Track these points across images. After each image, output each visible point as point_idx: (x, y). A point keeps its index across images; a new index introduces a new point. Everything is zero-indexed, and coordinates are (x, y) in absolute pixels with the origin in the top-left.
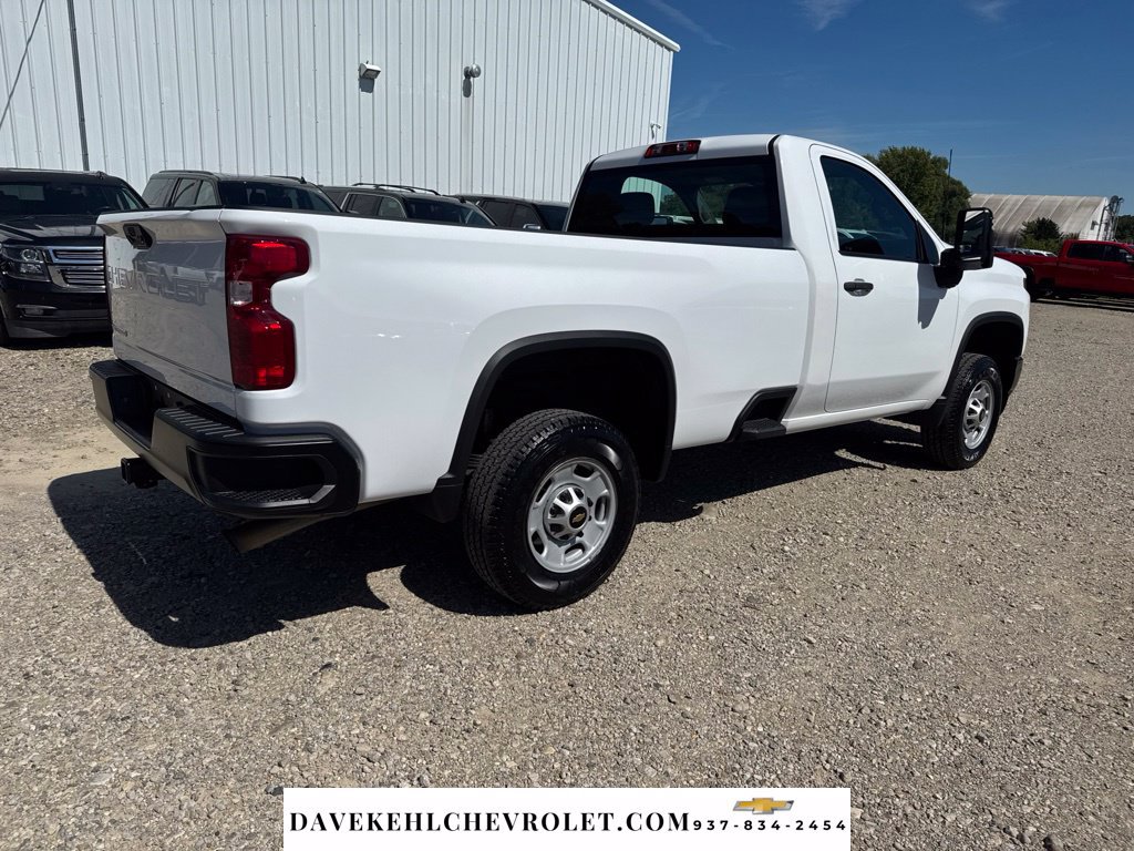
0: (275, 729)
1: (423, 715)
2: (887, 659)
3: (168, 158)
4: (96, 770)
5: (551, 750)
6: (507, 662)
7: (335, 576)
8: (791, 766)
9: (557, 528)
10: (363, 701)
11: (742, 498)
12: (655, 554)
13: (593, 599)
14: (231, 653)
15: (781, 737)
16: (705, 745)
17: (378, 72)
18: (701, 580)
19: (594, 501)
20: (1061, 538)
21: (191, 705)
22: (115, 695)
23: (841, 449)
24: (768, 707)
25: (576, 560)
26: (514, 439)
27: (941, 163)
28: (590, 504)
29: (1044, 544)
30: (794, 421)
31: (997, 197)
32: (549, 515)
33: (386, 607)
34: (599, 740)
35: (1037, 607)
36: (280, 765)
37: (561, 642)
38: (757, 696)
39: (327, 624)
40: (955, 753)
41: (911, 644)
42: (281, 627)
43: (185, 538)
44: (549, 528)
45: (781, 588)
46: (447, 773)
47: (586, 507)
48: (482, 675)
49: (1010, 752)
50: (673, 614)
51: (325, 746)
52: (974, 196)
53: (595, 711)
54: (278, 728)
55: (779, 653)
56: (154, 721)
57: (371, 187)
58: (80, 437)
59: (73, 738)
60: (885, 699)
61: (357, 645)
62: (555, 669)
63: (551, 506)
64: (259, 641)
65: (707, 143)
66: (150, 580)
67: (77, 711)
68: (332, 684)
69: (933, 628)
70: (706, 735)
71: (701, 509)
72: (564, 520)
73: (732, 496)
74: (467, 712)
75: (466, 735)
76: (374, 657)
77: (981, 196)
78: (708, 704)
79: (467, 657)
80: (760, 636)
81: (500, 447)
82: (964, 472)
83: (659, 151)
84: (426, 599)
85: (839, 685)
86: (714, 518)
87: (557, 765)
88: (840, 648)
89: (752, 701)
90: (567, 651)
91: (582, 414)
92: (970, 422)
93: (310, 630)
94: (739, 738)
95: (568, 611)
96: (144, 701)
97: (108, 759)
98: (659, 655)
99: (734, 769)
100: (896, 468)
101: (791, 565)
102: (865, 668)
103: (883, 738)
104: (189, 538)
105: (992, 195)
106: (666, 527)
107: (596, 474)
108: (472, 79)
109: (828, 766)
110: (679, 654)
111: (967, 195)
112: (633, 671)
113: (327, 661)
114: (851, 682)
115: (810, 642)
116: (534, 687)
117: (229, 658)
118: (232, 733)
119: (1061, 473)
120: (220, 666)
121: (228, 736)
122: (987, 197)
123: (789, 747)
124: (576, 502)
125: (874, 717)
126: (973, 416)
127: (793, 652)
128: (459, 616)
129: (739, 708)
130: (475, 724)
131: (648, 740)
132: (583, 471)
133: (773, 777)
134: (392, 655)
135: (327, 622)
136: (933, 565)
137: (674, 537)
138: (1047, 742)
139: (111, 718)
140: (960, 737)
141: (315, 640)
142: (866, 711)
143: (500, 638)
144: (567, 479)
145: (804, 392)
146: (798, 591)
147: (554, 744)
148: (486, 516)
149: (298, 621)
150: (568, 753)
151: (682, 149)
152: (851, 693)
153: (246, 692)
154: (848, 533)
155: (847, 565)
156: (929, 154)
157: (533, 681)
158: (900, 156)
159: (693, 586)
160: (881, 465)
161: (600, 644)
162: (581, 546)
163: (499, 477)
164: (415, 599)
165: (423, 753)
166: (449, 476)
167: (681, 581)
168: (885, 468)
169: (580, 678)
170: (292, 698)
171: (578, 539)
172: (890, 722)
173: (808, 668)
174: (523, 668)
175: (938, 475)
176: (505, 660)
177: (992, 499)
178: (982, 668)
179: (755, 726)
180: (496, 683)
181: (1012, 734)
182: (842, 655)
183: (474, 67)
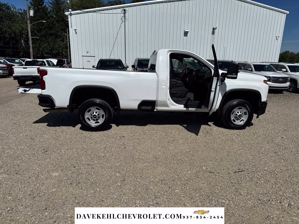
9: (92, 118)
17: (188, 32)
30: (159, 108)
32: (91, 115)
47: (97, 115)
92: (236, 117)
107: (101, 110)
108: (215, 30)
132: (98, 109)
144: (94, 110)
162: (98, 122)
166: (69, 105)
183: (215, 27)
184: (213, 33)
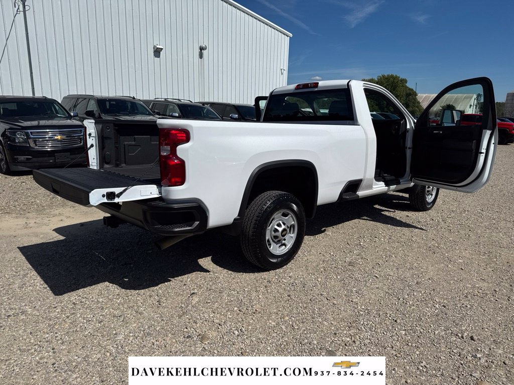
0: (180, 317)
1: (236, 309)
2: (407, 281)
3: (70, 89)
4: (116, 334)
5: (287, 318)
6: (262, 289)
7: (185, 261)
8: (377, 319)
9: (276, 237)
10: (210, 305)
11: (340, 225)
12: (310, 248)
13: (289, 265)
14: (153, 291)
15: (371, 310)
16: (344, 314)
17: (162, 49)
18: (330, 257)
19: (289, 226)
20: (467, 235)
21: (144, 310)
22: (113, 309)
23: (376, 204)
24: (364, 300)
25: (283, 250)
26: (259, 203)
27: (405, 81)
28: (288, 227)
29: (461, 238)
30: (361, 193)
31: (429, 95)
32: (273, 232)
33: (209, 272)
34: (304, 314)
35: (460, 261)
36: (186, 328)
37: (281, 281)
38: (360, 296)
39: (188, 279)
40: (436, 312)
41: (415, 276)
42: (170, 281)
43: (117, 250)
44: (273, 237)
45: (362, 258)
46: (250, 327)
47: (287, 228)
48: (254, 294)
49: (455, 310)
50: (322, 269)
51: (202, 321)
52: (419, 95)
53: (300, 304)
54: (181, 316)
55: (366, 281)
56: (132, 316)
57: (163, 100)
58: (57, 212)
59: (102, 324)
60: (408, 295)
61: (202, 286)
62: (281, 291)
63: (274, 229)
64: (162, 286)
65: (322, 84)
66: (110, 267)
67: (100, 314)
68: (197, 300)
69: (422, 270)
70: (344, 310)
71: (325, 230)
72: (279, 234)
73: (336, 225)
74: (252, 307)
75: (254, 314)
76: (210, 290)
77: (422, 95)
78: (342, 300)
79: (246, 288)
80: (357, 275)
81: (254, 206)
82: (427, 212)
83: (301, 87)
84: (225, 268)
85: (390, 291)
86: (331, 234)
87: (291, 323)
88: (388, 279)
89: (359, 298)
90: (284, 284)
91: (283, 193)
92: (428, 191)
93: (182, 281)
94: (356, 311)
95: (281, 270)
96: (125, 310)
97: (119, 330)
98: (320, 284)
99: (356, 321)
100: (399, 212)
101: (364, 250)
102: (398, 285)
103: (409, 308)
104: (119, 250)
105: (427, 95)
106: (312, 237)
107: (290, 216)
108: (203, 51)
109: (390, 318)
110: (328, 283)
111: (416, 95)
112: (311, 290)
113: (192, 292)
114: (394, 290)
115: (376, 277)
116: (275, 297)
117: (153, 293)
118: (164, 319)
119: (465, 211)
120: (150, 296)
121: (162, 320)
122: (425, 95)
123: (375, 313)
124: (283, 227)
125: (404, 301)
126: (429, 189)
127: (371, 281)
128: (239, 274)
129: (354, 300)
130: (256, 310)
131: (322, 313)
132: (285, 215)
133: (371, 322)
134: (217, 289)
135: (188, 278)
136: (419, 247)
137: (316, 241)
138: (468, 306)
139: (114, 316)
140: (437, 306)
141: (185, 285)
142: (401, 299)
143: (257, 281)
144: (279, 218)
145: (365, 181)
146: (369, 259)
147: (287, 316)
148: (251, 233)
149: (176, 278)
150: (293, 319)
151: (311, 86)
152: (395, 294)
153: (164, 305)
154: (384, 236)
155: (386, 249)
156: (399, 77)
157: (274, 295)
158: (386, 79)
159: (328, 259)
160: (393, 210)
161: (296, 281)
162: (284, 245)
163: (255, 218)
164: (219, 268)
165: (239, 321)
166: (238, 218)
167: (323, 257)
168: (395, 211)
169: (292, 293)
170: (183, 305)
171: (283, 242)
172: (411, 303)
173: (377, 286)
174: (269, 291)
175: (417, 213)
176: (261, 288)
177: (439, 222)
178: (442, 283)
179: (361, 306)
180: (260, 296)
181: (456, 304)
182: (389, 281)
183: (204, 46)
184: (201, 56)
